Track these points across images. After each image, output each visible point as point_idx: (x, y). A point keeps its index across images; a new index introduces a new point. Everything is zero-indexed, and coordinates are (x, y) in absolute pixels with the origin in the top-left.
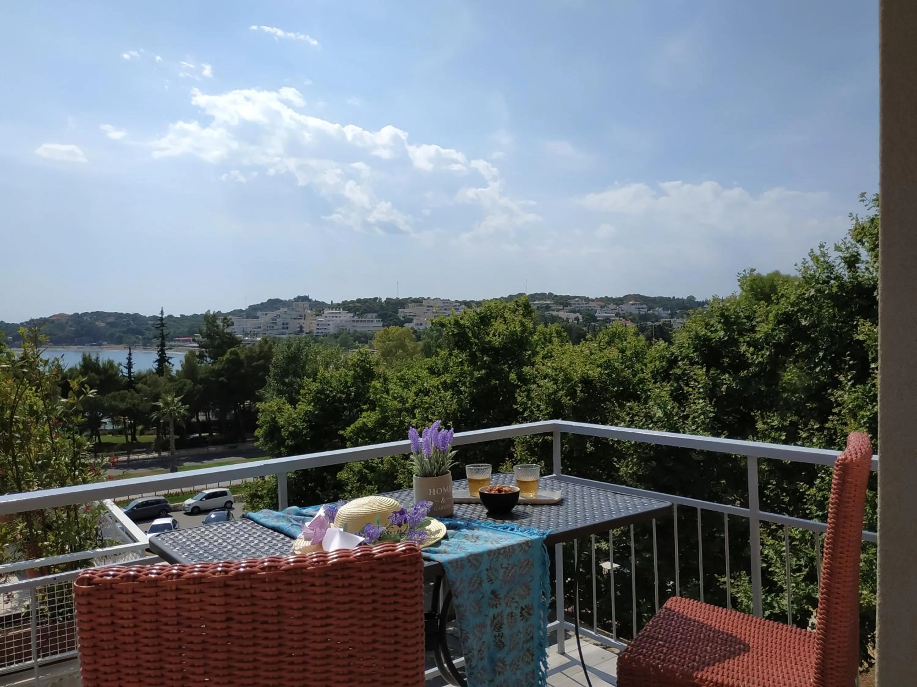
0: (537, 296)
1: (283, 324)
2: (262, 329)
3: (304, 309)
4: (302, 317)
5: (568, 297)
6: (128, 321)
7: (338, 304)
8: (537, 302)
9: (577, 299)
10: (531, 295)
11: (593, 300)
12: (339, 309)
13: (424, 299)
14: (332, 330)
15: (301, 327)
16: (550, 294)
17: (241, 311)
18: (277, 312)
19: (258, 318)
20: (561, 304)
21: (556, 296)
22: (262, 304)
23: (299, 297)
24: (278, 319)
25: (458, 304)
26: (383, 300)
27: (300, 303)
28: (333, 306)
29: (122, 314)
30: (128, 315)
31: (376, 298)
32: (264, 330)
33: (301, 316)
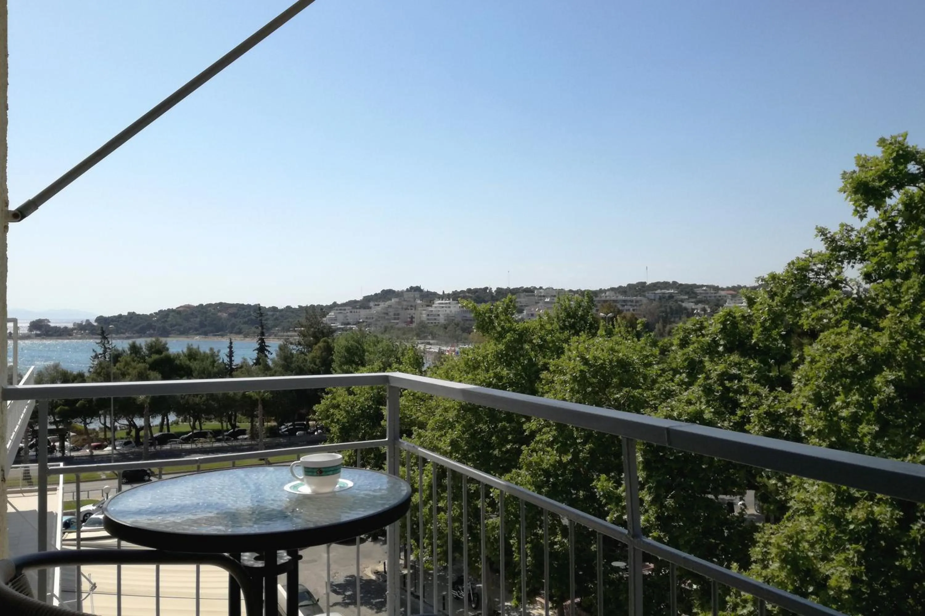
0: (658, 285)
1: (395, 315)
2: (374, 319)
3: (415, 300)
4: (414, 307)
5: (694, 286)
6: (249, 312)
7: (449, 295)
8: (659, 291)
9: (705, 288)
10: (652, 283)
11: (723, 289)
12: (449, 299)
13: (535, 288)
14: (442, 320)
15: (412, 318)
16: (675, 283)
17: (355, 302)
18: (388, 303)
19: (370, 308)
20: (687, 293)
21: (681, 285)
22: (376, 294)
23: (412, 288)
24: (390, 310)
25: (573, 293)
26: (494, 290)
27: (411, 294)
28: (444, 296)
29: (243, 305)
30: (249, 306)
31: (487, 288)
32: (377, 320)
33: (411, 306)
